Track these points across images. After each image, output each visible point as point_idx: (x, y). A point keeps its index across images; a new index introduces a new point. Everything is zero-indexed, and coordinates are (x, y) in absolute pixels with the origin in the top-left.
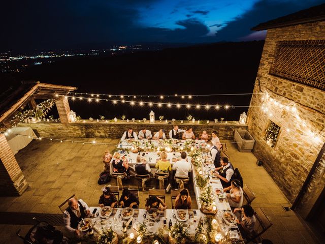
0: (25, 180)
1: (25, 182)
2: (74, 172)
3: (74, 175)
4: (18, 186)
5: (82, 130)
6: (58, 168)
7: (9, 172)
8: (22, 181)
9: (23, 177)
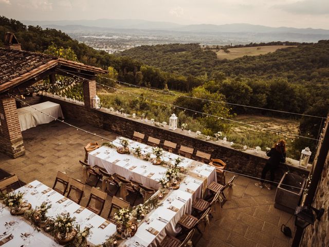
0: (23, 146)
1: (22, 149)
2: (66, 156)
3: (63, 158)
4: (15, 149)
5: (100, 119)
6: (57, 148)
7: (11, 133)
8: (20, 146)
9: (22, 142)
